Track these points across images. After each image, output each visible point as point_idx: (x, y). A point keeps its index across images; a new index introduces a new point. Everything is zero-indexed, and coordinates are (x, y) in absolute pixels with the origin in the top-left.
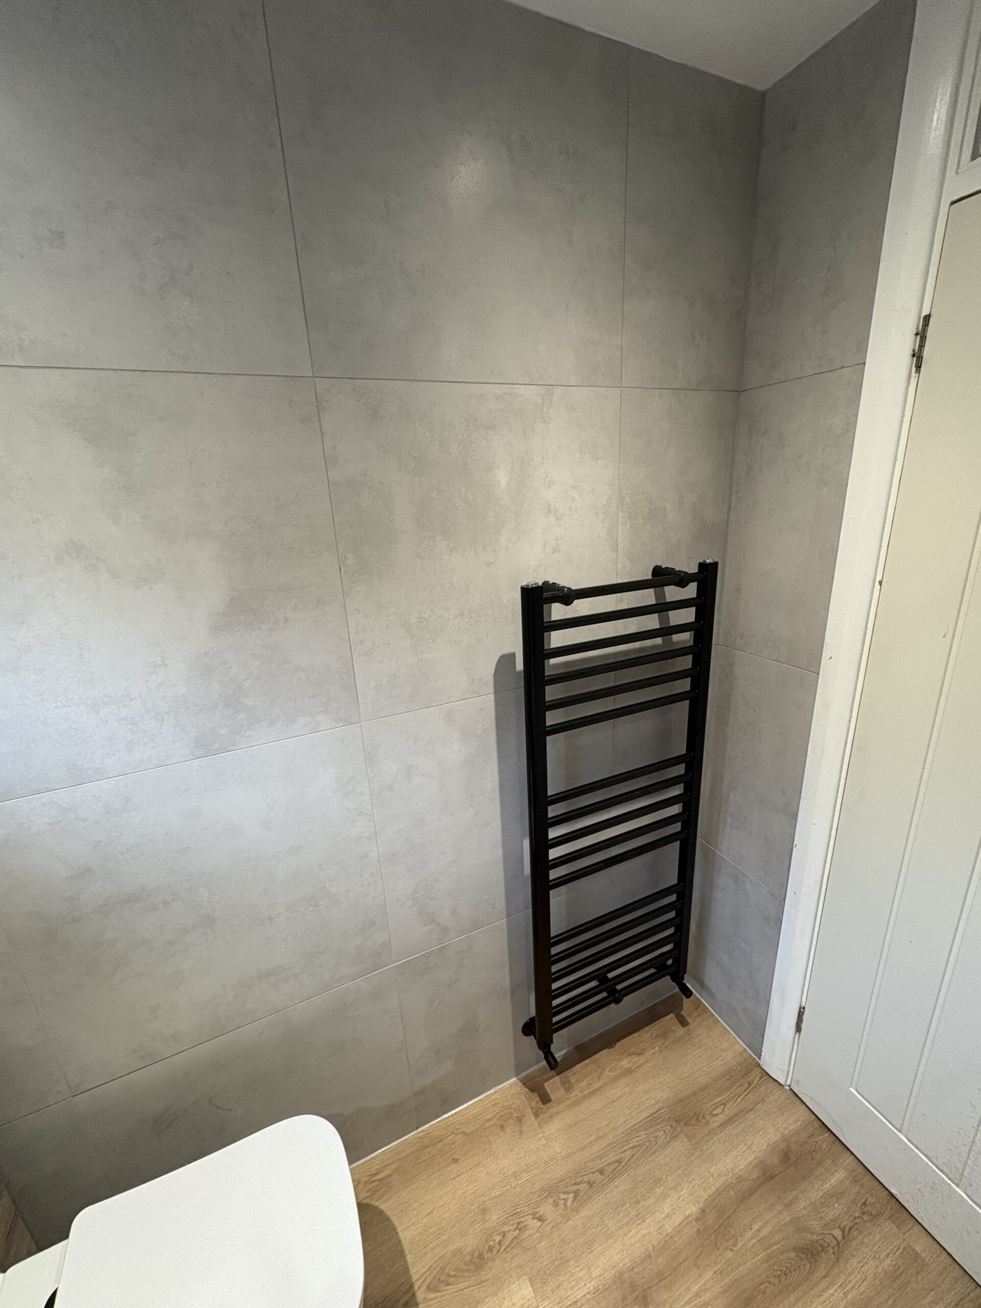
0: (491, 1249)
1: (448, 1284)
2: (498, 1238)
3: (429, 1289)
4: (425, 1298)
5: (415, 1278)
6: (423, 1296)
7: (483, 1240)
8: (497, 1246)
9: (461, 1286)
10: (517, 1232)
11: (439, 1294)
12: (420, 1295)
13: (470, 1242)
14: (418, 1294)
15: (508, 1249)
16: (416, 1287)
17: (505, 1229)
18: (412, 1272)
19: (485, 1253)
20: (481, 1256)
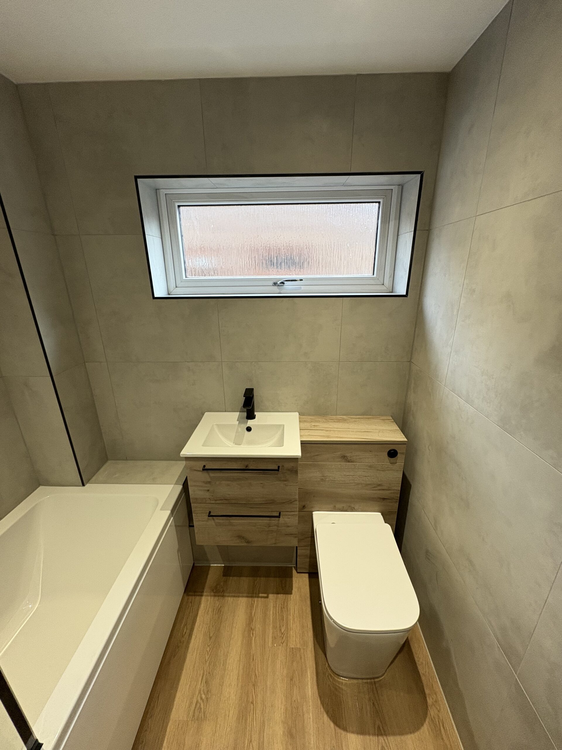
12: (381, 740)
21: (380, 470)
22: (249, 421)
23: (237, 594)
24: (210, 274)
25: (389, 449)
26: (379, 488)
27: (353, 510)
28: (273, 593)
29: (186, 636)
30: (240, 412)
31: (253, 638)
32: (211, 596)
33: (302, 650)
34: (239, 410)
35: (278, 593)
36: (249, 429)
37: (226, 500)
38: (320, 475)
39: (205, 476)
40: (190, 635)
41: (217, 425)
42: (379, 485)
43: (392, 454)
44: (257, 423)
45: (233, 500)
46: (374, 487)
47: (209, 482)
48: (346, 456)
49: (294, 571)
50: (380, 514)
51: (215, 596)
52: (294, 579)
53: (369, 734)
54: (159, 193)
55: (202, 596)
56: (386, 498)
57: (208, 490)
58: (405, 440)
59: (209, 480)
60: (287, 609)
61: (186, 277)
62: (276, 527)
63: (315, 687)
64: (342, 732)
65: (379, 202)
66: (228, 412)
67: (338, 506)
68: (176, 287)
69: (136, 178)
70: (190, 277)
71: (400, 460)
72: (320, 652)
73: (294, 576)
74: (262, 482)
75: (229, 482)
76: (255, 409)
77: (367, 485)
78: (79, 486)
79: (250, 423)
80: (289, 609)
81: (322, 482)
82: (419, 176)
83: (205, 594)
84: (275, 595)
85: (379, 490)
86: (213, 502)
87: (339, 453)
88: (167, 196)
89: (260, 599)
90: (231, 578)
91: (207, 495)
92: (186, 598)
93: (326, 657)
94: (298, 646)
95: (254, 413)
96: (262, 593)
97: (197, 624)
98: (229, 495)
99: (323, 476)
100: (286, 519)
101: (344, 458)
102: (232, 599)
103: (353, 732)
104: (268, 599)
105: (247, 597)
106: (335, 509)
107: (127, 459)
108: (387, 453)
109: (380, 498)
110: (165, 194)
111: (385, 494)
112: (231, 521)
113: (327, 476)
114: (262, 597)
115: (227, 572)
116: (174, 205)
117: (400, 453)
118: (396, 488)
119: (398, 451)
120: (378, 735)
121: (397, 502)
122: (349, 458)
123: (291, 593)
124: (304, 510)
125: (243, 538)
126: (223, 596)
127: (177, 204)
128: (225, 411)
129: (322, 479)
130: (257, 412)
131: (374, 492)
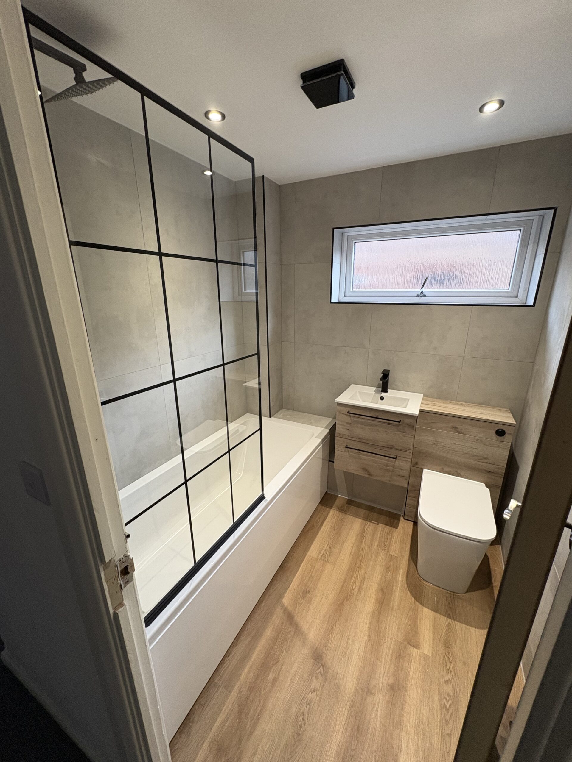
0: (449, 653)
1: (447, 630)
2: (451, 659)
3: (450, 624)
4: (447, 620)
5: (456, 622)
6: (448, 620)
7: (454, 653)
8: (448, 656)
9: (443, 633)
10: (448, 668)
11: (446, 625)
12: (449, 620)
13: (456, 649)
14: (450, 620)
15: (444, 658)
16: (453, 621)
17: (452, 665)
18: (458, 623)
19: (448, 649)
20: (448, 647)
21: (487, 445)
22: (383, 393)
23: (356, 515)
24: (370, 288)
25: (498, 429)
26: (485, 461)
27: (459, 475)
28: (383, 524)
29: (320, 524)
30: (377, 387)
31: (364, 541)
32: (337, 511)
33: (399, 559)
34: (376, 386)
35: (387, 525)
36: (382, 398)
37: (359, 438)
38: (433, 439)
39: (348, 419)
40: (322, 525)
41: (360, 392)
42: (486, 458)
43: (500, 433)
44: (389, 395)
45: (365, 440)
46: (481, 459)
47: (350, 424)
48: (457, 428)
49: (402, 518)
50: (484, 484)
51: (339, 511)
52: (401, 522)
53: (440, 614)
54: (344, 235)
55: (331, 509)
56: (491, 471)
57: (348, 429)
58: (515, 423)
59: (350, 422)
60: (392, 535)
61: (352, 290)
62: (392, 468)
63: (405, 579)
64: (420, 605)
65: (520, 230)
66: (367, 386)
67: (446, 469)
68: (345, 296)
69: (334, 229)
70: (355, 290)
71: (508, 440)
72: (413, 564)
73: (401, 520)
74: (386, 430)
75: (363, 426)
76: (388, 388)
77: (474, 456)
78: (268, 417)
79: (383, 394)
80: (393, 535)
81: (434, 446)
82: (553, 211)
83: (333, 508)
84: (384, 526)
85: (485, 462)
86: (351, 438)
87: (452, 424)
88: (349, 236)
89: (372, 523)
90: (352, 506)
91: (347, 433)
92: (320, 507)
93: (417, 568)
94: (396, 555)
95: (387, 389)
96: (374, 521)
97: (326, 521)
98: (361, 435)
99: (436, 441)
100: (400, 463)
101: (455, 429)
102: (352, 517)
103: (428, 608)
104: (378, 526)
105: (362, 519)
106: (442, 471)
107: (294, 410)
108: (495, 431)
109: (486, 471)
110: (348, 236)
111: (491, 467)
112: (361, 456)
113: (439, 441)
114: (373, 523)
115: (350, 502)
116: (353, 242)
117: (508, 433)
118: (502, 465)
119: (506, 432)
120: (447, 617)
121: (502, 477)
122: (460, 430)
123: (397, 528)
124: (417, 466)
125: (367, 470)
126: (346, 514)
127: (354, 241)
128: (366, 386)
129: (435, 443)
130: (390, 389)
131: (481, 463)
